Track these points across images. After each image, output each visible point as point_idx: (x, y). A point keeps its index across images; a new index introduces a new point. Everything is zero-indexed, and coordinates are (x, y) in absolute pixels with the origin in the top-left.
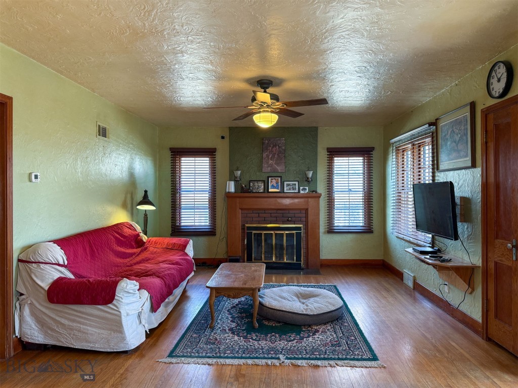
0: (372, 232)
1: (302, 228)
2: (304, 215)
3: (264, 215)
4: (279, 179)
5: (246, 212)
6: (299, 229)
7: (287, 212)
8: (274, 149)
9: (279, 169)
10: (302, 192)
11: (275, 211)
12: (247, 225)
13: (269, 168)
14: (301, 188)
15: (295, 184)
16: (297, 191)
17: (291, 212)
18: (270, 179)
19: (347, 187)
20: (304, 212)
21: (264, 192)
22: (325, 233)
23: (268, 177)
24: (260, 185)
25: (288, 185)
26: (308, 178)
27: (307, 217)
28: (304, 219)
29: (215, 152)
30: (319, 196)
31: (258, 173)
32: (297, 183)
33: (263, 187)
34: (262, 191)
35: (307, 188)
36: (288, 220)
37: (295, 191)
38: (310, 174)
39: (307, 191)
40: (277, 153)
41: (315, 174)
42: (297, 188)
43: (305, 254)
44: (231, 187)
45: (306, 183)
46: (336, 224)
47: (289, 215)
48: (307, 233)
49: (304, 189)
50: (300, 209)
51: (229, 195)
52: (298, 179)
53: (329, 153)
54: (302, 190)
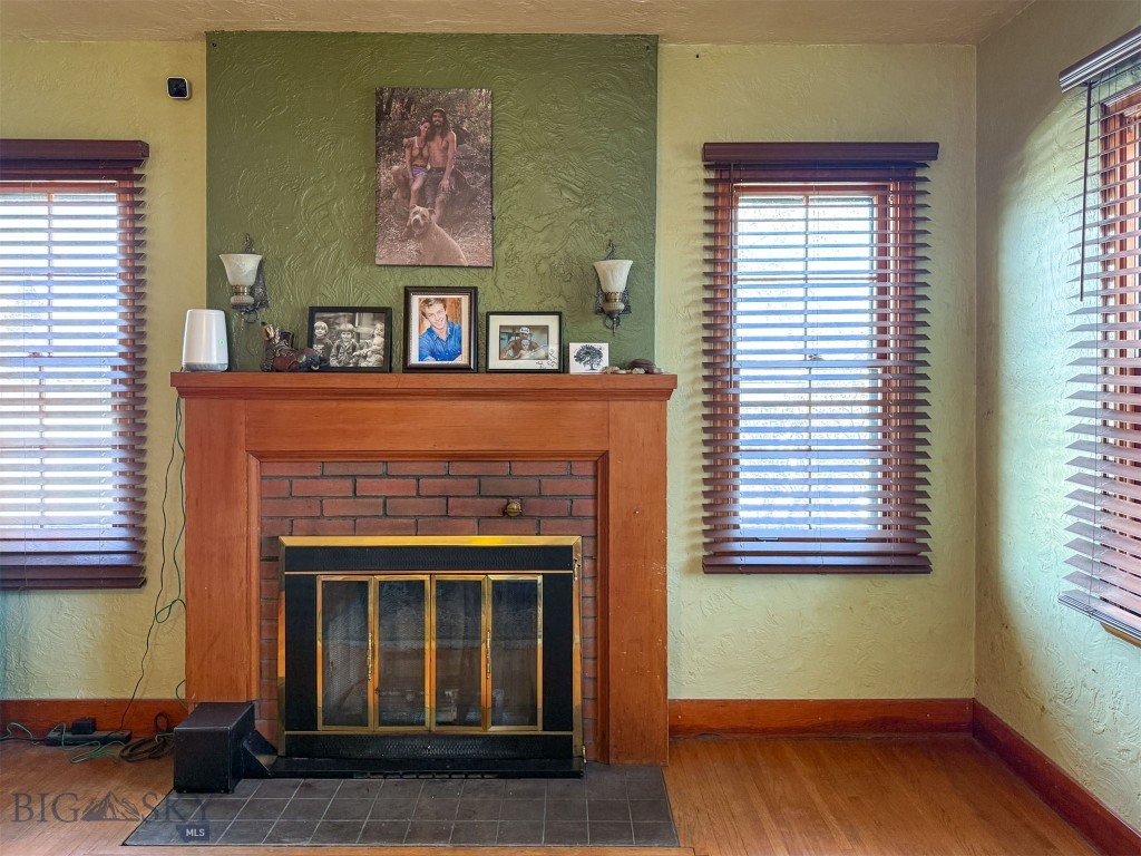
0: (924, 568)
1: (577, 556)
2: (587, 486)
3: (384, 487)
4: (465, 300)
5: (285, 469)
6: (562, 556)
7: (503, 468)
8: (436, 145)
9: (466, 247)
10: (576, 368)
11: (440, 468)
12: (288, 541)
13: (412, 246)
14: (575, 348)
15: (545, 329)
16: (552, 363)
17: (519, 468)
18: (416, 300)
19: (800, 345)
20: (588, 469)
21: (386, 367)
22: (690, 569)
23: (408, 293)
24: (364, 330)
25: (508, 332)
26: (607, 297)
27: (601, 495)
28: (587, 507)
29: (139, 163)
30: (663, 390)
31: (355, 271)
32: (552, 322)
33: (378, 341)
34: (372, 361)
35: (604, 348)
36: (505, 513)
37: (546, 365)
38: (617, 275)
39: (605, 361)
40: (450, 167)
41: (643, 274)
42: (554, 348)
43: (590, 685)
44: (208, 341)
45: (598, 323)
46: (746, 529)
47: (513, 486)
48: (601, 577)
49: (590, 354)
50: (569, 457)
51: (192, 384)
52: (558, 303)
53: (712, 175)
54: (579, 358)
